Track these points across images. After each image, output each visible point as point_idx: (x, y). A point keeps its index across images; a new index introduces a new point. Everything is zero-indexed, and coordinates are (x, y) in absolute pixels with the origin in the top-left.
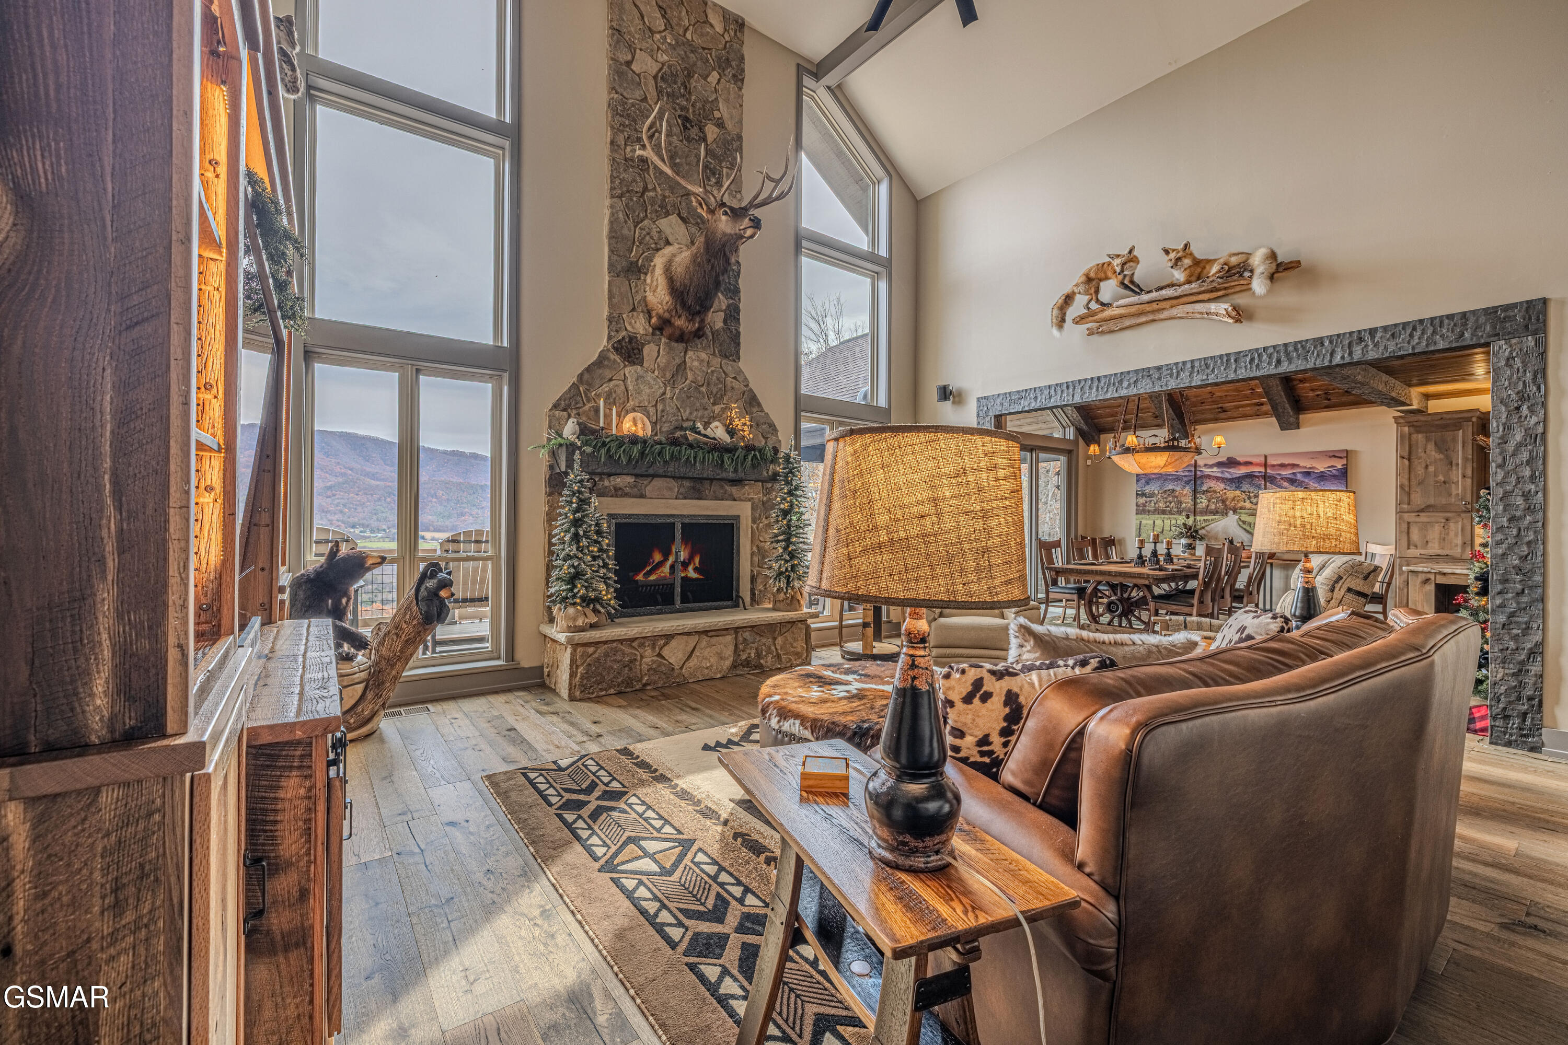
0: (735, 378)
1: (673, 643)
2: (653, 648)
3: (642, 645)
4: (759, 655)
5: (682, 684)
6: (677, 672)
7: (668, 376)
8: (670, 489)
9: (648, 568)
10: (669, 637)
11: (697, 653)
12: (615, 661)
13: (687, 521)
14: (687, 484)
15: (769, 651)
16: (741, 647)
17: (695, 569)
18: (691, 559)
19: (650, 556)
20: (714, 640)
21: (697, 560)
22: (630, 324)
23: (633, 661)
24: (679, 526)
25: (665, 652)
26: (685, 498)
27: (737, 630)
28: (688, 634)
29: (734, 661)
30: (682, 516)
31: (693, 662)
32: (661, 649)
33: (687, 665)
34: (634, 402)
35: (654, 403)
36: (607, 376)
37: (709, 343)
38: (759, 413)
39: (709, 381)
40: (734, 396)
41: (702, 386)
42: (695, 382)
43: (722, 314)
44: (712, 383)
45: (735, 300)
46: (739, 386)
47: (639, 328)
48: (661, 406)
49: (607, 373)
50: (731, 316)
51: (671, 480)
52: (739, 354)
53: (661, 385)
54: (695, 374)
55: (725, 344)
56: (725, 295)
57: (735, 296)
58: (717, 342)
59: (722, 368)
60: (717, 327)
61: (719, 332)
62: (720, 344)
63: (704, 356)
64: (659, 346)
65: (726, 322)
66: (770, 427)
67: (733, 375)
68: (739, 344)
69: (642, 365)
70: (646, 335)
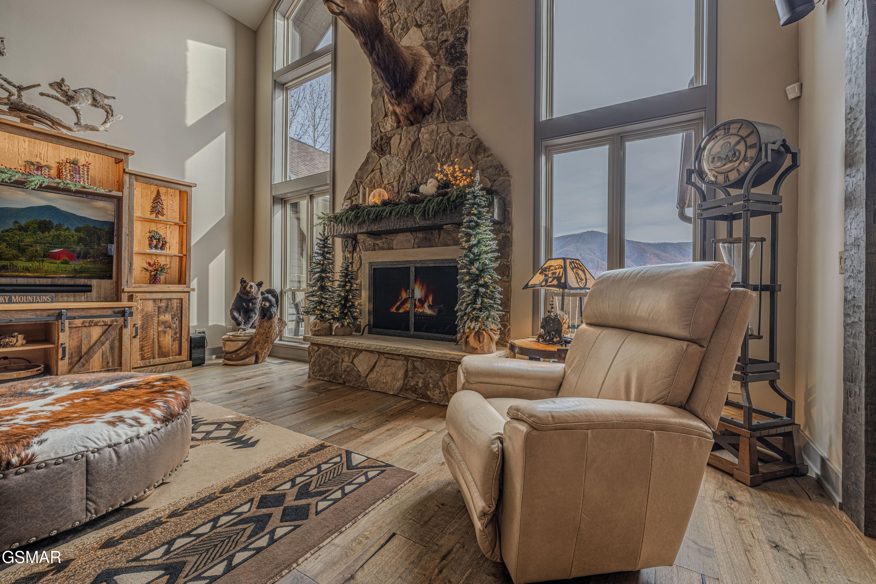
0: (461, 135)
1: (361, 356)
2: (349, 356)
3: (343, 352)
4: (426, 385)
5: (365, 388)
6: (362, 379)
7: (406, 154)
8: (409, 241)
9: (399, 303)
10: (359, 351)
11: (377, 369)
12: (327, 358)
13: (419, 265)
14: (420, 235)
15: (436, 385)
16: (410, 374)
17: (430, 307)
18: (426, 297)
19: (400, 294)
20: (389, 361)
21: (430, 299)
22: (383, 127)
23: (337, 362)
24: (413, 270)
25: (355, 362)
26: (419, 247)
27: (407, 358)
28: (372, 352)
29: (405, 384)
30: (415, 262)
31: (372, 376)
32: (354, 358)
33: (370, 376)
34: (386, 182)
35: (397, 178)
36: (370, 169)
37: (438, 114)
38: (484, 159)
39: (437, 147)
40: (460, 151)
41: (432, 152)
42: (427, 151)
43: (450, 84)
44: (440, 147)
45: (461, 64)
46: (465, 140)
47: (388, 127)
48: (402, 179)
49: (370, 167)
50: (457, 81)
51: (409, 234)
52: (466, 111)
53: (402, 163)
54: (426, 145)
55: (452, 108)
56: (452, 65)
57: (461, 61)
58: (445, 110)
59: (449, 130)
60: (444, 98)
61: (446, 101)
62: (448, 110)
63: (434, 127)
64: (401, 134)
65: (453, 88)
66: (496, 169)
67: (459, 133)
68: (465, 103)
69: (390, 153)
70: (392, 130)
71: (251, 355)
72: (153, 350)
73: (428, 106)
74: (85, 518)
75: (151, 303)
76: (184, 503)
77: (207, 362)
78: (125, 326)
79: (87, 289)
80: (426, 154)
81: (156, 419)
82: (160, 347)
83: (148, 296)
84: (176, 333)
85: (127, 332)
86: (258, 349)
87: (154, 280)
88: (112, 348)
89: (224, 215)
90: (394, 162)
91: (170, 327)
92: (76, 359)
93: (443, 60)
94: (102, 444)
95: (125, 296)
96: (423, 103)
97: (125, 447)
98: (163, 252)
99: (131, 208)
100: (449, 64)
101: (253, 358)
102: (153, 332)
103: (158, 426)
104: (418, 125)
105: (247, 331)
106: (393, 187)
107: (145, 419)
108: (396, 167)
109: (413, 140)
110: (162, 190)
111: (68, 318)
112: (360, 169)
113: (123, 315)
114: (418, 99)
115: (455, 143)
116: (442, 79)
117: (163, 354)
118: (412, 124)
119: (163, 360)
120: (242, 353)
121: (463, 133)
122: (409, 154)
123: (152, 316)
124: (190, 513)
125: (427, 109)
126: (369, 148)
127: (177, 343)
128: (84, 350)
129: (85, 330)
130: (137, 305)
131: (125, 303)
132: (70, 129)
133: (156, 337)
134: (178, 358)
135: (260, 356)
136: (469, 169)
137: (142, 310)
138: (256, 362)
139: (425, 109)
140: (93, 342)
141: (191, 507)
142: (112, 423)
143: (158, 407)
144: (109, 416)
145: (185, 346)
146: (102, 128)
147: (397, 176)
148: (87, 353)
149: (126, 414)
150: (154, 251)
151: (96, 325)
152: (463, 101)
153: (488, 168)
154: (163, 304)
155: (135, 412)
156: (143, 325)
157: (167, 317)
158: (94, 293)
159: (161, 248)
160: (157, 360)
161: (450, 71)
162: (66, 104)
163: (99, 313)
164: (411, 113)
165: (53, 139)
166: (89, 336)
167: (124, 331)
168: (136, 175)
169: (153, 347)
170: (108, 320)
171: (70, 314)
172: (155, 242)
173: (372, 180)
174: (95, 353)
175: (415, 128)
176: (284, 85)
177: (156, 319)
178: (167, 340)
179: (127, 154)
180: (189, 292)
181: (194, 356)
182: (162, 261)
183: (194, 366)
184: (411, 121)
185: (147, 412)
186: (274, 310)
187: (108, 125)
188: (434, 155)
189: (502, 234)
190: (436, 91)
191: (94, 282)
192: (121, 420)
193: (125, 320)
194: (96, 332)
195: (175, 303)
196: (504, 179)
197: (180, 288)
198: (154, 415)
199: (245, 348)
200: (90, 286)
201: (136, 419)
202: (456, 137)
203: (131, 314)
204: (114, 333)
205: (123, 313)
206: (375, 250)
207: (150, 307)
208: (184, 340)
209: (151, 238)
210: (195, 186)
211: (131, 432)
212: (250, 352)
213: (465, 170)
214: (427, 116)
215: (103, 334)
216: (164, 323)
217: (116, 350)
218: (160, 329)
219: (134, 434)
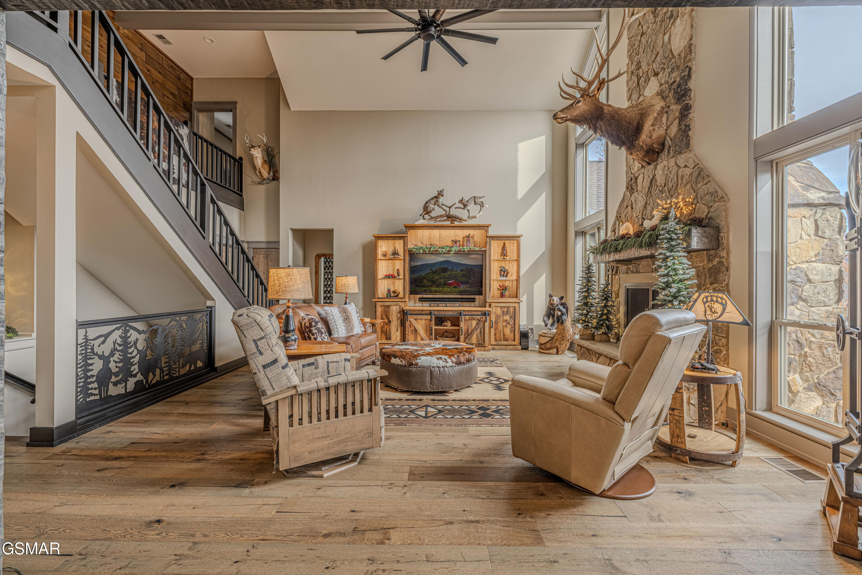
0: (686, 166)
7: (647, 190)
8: (649, 266)
34: (635, 216)
35: (641, 212)
36: (625, 206)
37: (669, 151)
38: (703, 187)
39: (668, 180)
40: (684, 182)
41: (665, 186)
42: (661, 186)
43: (677, 121)
44: (670, 180)
45: (686, 100)
46: (688, 171)
47: (636, 169)
48: (645, 212)
49: (625, 205)
50: (682, 117)
51: (649, 259)
52: (689, 144)
53: (645, 198)
54: (660, 179)
55: (679, 143)
56: (679, 104)
57: (686, 97)
58: (674, 145)
59: (676, 163)
60: (673, 135)
61: (675, 136)
62: (676, 145)
63: (665, 163)
64: (644, 173)
65: (680, 124)
66: (712, 195)
67: (684, 165)
68: (688, 136)
69: (637, 191)
70: (638, 171)
71: (553, 348)
72: (500, 336)
73: (658, 147)
74: (430, 390)
75: (499, 309)
76: (458, 399)
77: (530, 349)
78: (486, 321)
79: (473, 300)
80: (660, 188)
81: (452, 362)
82: (504, 335)
83: (498, 305)
84: (512, 328)
85: (487, 324)
86: (557, 344)
87: (502, 296)
88: (481, 332)
89: (544, 249)
90: (640, 198)
91: (509, 324)
92: (467, 336)
93: (672, 100)
94: (435, 365)
95: (487, 304)
96: (652, 146)
97: (442, 369)
98: (507, 278)
99: (490, 255)
100: (676, 103)
101: (555, 351)
102: (501, 325)
103: (454, 365)
104: (655, 163)
105: (552, 331)
106: (639, 219)
107: (449, 360)
108: (641, 202)
109: (651, 177)
110: (506, 242)
111: (464, 315)
112: (619, 206)
113: (485, 315)
114: (646, 145)
115: (680, 174)
116: (671, 118)
117: (506, 340)
118: (649, 164)
119: (506, 343)
120: (548, 346)
121: (687, 164)
122: (649, 190)
123: (500, 316)
124: (457, 402)
125: (658, 148)
126: (625, 189)
127: (512, 333)
128: (470, 332)
129: (470, 321)
130: (493, 310)
131: (487, 309)
132: (465, 221)
133: (502, 328)
134: (513, 343)
135: (559, 350)
136: (690, 198)
137: (495, 312)
138: (557, 353)
139: (657, 150)
140: (473, 328)
141: (460, 400)
142: (438, 359)
143: (455, 357)
144: (438, 356)
145: (517, 336)
146: (478, 216)
147: (641, 209)
148: (471, 333)
149: (443, 357)
150: (502, 278)
151: (474, 319)
152: (686, 134)
153: (705, 195)
154: (505, 310)
155: (446, 357)
156: (496, 321)
157: (507, 317)
158: (477, 303)
159: (506, 276)
160: (503, 342)
161: (676, 108)
162: (464, 209)
163: (475, 313)
164: (644, 156)
165: (460, 228)
166: (471, 325)
167: (486, 323)
168: (492, 237)
169: (500, 334)
170: (479, 317)
171: (465, 313)
172: (502, 273)
173: (626, 215)
174: (474, 334)
175: (652, 167)
176: (583, 144)
177: (502, 318)
178: (508, 331)
179: (488, 226)
180: (519, 303)
181: (522, 343)
182: (507, 284)
183: (522, 349)
184: (647, 162)
185: (450, 358)
186: (564, 317)
187: (481, 213)
188: (666, 188)
189: (717, 259)
190: (667, 130)
191: (477, 297)
192: (441, 358)
193: (486, 318)
194: (474, 323)
195: (511, 310)
196: (718, 205)
197: (514, 300)
198: (452, 360)
199: (550, 342)
200: (474, 299)
201: (445, 359)
202: (682, 169)
203: (489, 315)
204: (482, 325)
205: (484, 314)
206: (627, 273)
207: (499, 311)
208: (516, 332)
209: (501, 271)
210: (522, 236)
211: (444, 364)
212: (553, 346)
213: (687, 200)
214: (660, 154)
215: (477, 324)
216: (506, 321)
217: (482, 333)
218: (504, 324)
219: (445, 365)
